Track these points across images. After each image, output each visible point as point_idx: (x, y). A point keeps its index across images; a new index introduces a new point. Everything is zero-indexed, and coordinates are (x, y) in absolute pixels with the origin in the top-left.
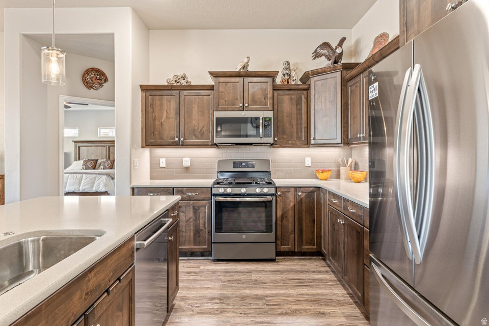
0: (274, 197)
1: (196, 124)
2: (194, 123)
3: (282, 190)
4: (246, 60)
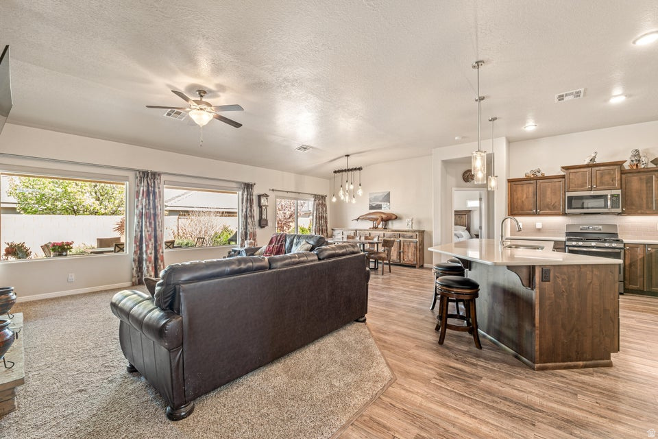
0: (623, 251)
1: (550, 201)
3: (631, 246)
4: (593, 155)
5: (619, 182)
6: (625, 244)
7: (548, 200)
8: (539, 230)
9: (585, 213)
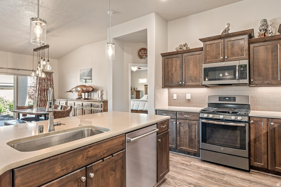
0: (247, 124)
1: (192, 73)
3: (255, 119)
4: (226, 26)
5: (247, 51)
6: (249, 117)
7: (191, 72)
8: (189, 100)
9: (219, 85)
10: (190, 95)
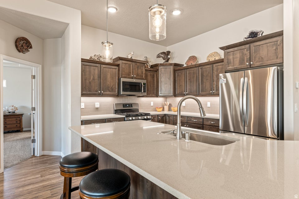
1: (109, 84)
2: (108, 83)
4: (132, 54)
5: (145, 75)
10: (99, 103)
